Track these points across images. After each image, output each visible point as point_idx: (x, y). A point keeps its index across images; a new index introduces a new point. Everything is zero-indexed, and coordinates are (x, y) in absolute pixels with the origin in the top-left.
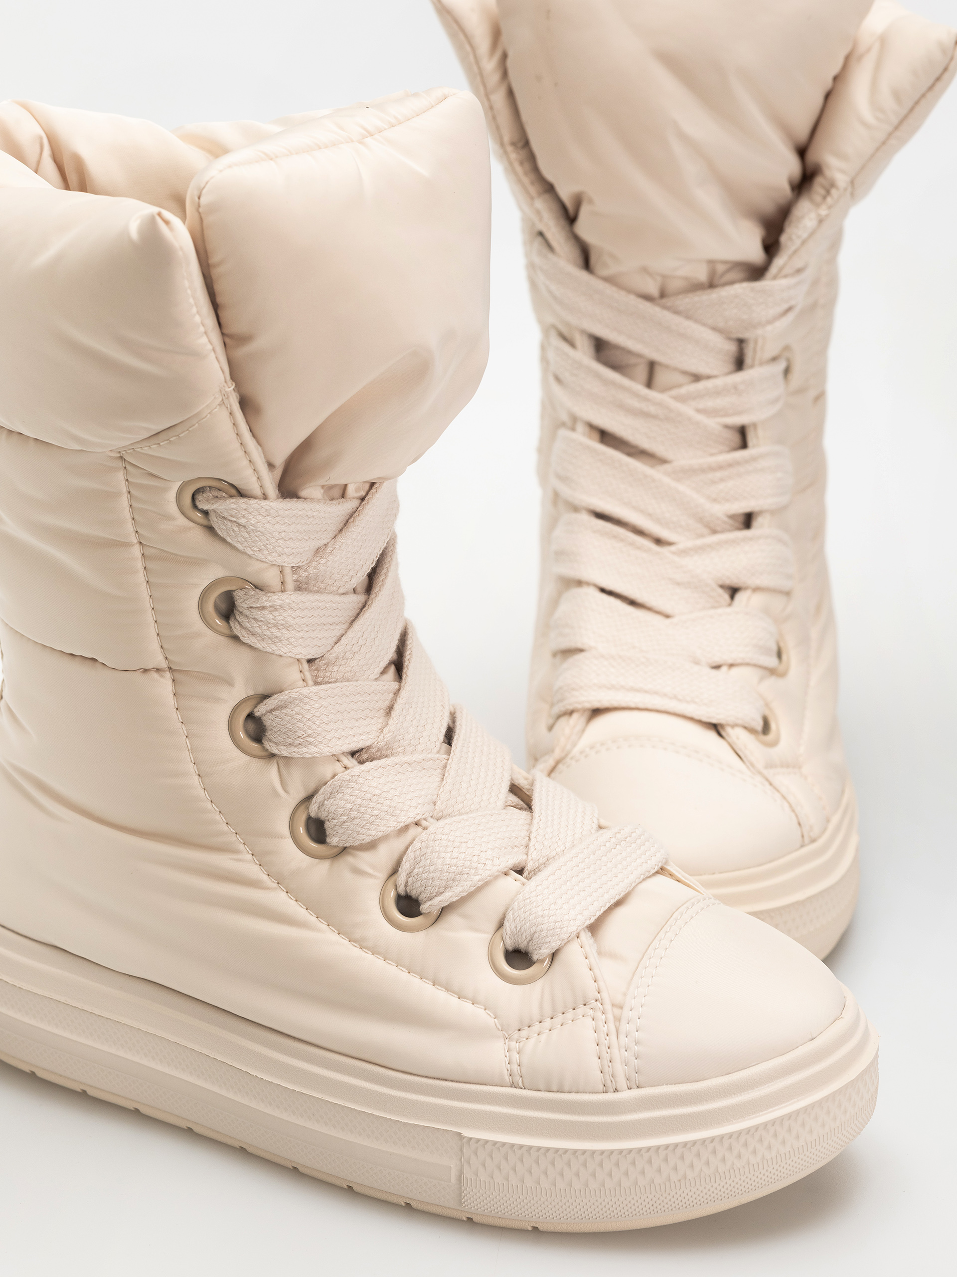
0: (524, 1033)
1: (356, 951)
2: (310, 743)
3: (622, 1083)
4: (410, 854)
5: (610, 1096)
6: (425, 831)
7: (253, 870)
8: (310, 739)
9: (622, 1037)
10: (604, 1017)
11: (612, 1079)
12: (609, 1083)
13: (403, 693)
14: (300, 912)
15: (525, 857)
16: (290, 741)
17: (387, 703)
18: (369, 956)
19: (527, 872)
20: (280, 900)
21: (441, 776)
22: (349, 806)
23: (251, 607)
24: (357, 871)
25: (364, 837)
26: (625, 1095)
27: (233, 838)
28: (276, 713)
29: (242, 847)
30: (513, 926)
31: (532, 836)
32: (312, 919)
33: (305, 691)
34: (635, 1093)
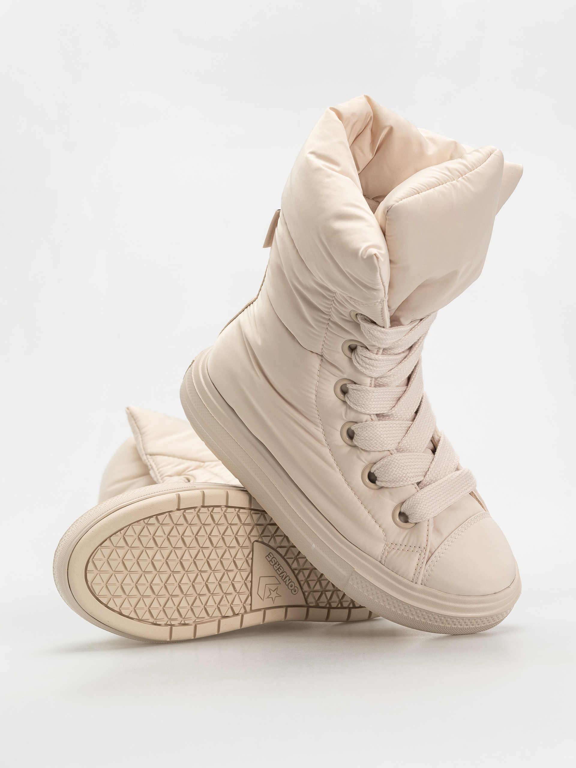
0: (393, 546)
1: (346, 485)
2: (363, 407)
3: (420, 582)
4: (381, 462)
5: (413, 584)
6: (391, 455)
7: (321, 436)
8: (363, 406)
9: (427, 566)
10: (424, 556)
11: (417, 579)
12: (415, 580)
13: (406, 395)
14: (331, 460)
15: (422, 478)
16: (355, 403)
17: (398, 396)
18: (350, 490)
19: (421, 484)
20: (326, 452)
21: (406, 431)
22: (367, 435)
23: (362, 355)
24: (359, 458)
25: (367, 448)
26: (419, 586)
27: (319, 421)
28: (354, 391)
29: (320, 425)
30: (407, 506)
31: (430, 470)
32: (335, 465)
33: (369, 389)
34: (422, 587)
